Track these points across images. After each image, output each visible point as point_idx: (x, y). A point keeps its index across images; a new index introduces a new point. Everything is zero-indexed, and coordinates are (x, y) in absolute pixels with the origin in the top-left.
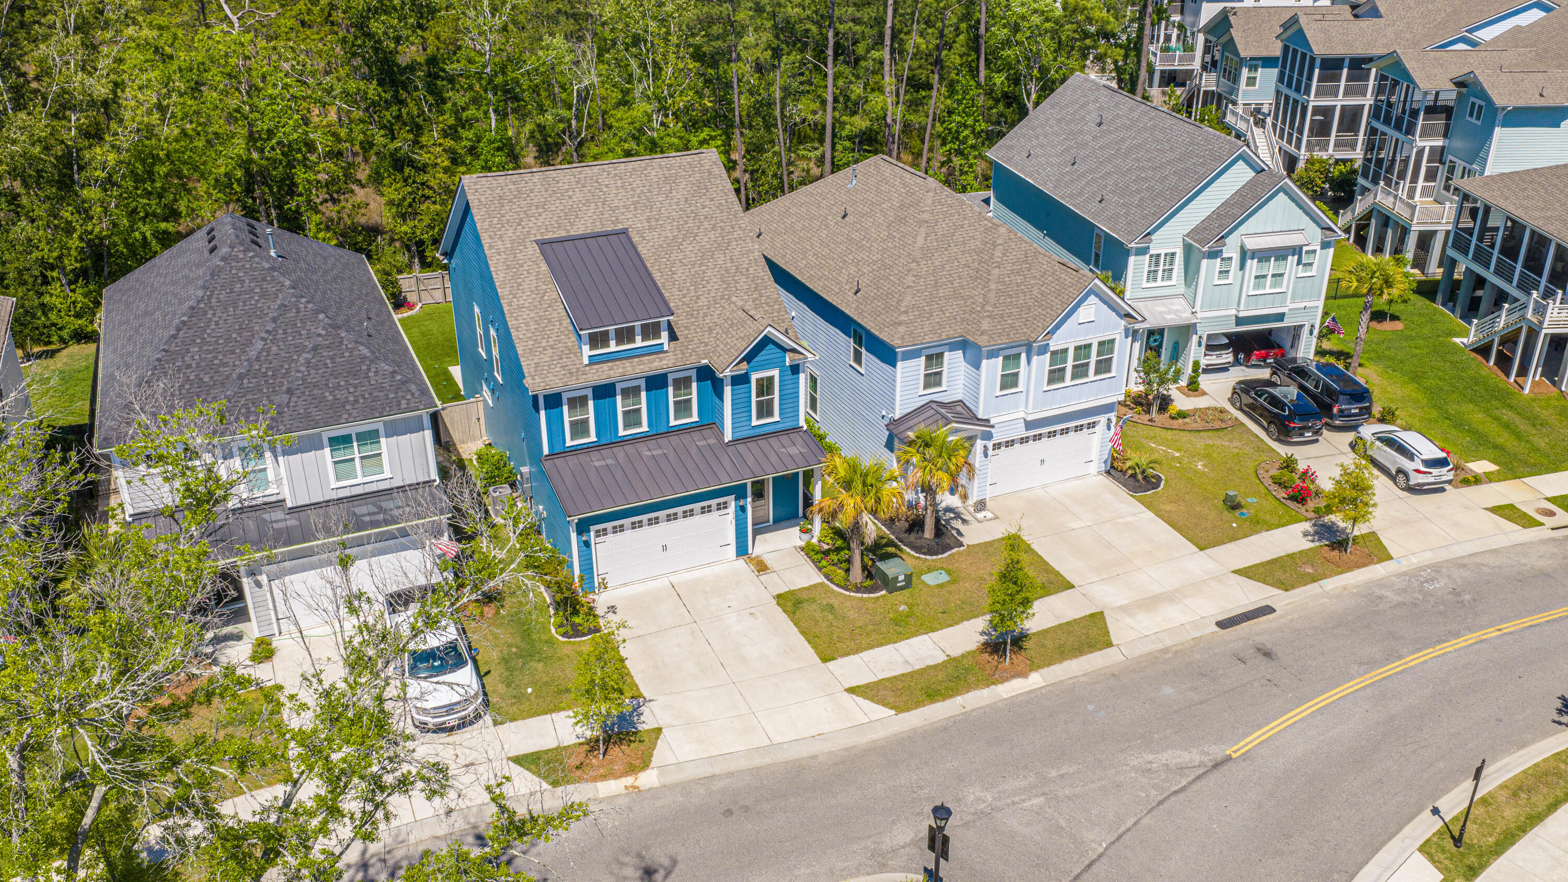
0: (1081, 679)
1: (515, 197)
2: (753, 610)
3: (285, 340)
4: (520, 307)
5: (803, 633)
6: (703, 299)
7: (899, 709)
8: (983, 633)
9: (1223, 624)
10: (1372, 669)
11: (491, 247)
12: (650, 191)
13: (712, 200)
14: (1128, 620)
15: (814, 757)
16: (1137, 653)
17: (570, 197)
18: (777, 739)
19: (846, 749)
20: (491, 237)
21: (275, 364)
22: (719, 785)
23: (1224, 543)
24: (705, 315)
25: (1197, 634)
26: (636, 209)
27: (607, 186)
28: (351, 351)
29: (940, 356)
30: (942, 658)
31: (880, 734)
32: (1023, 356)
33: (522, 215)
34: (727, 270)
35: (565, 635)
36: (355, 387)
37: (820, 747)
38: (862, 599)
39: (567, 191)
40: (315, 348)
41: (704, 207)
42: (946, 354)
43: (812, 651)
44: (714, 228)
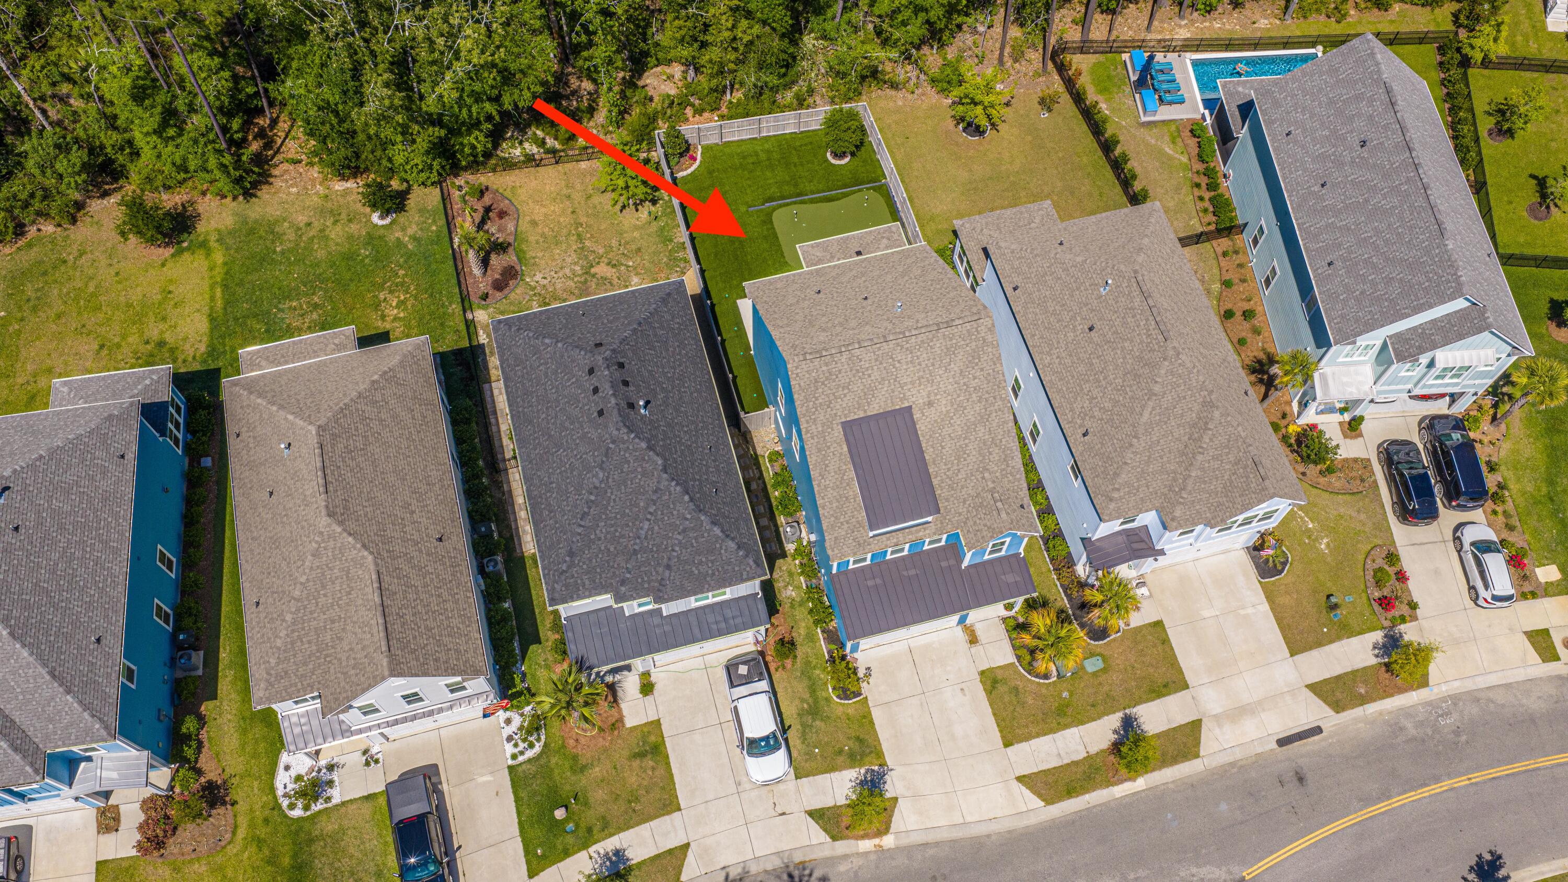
0: (1171, 786)
1: (827, 379)
2: (963, 686)
3: (662, 520)
4: (826, 487)
5: (994, 714)
6: (962, 472)
7: (1049, 801)
8: (1115, 732)
9: (1282, 742)
10: (1366, 807)
11: (807, 432)
12: (933, 365)
13: (982, 370)
14: (1217, 731)
15: (989, 836)
16: (1214, 764)
17: (869, 376)
18: (969, 819)
19: (1009, 832)
20: (807, 422)
21: (658, 541)
22: (931, 852)
23: (1311, 649)
24: (962, 487)
25: (1260, 750)
26: (920, 385)
27: (899, 362)
28: (709, 531)
30: (1082, 755)
31: (1032, 820)
33: (832, 397)
34: (984, 444)
35: (838, 697)
36: (712, 562)
37: (994, 827)
38: (1039, 684)
39: (867, 369)
40: (684, 531)
41: (975, 378)
43: (998, 734)
44: (979, 401)
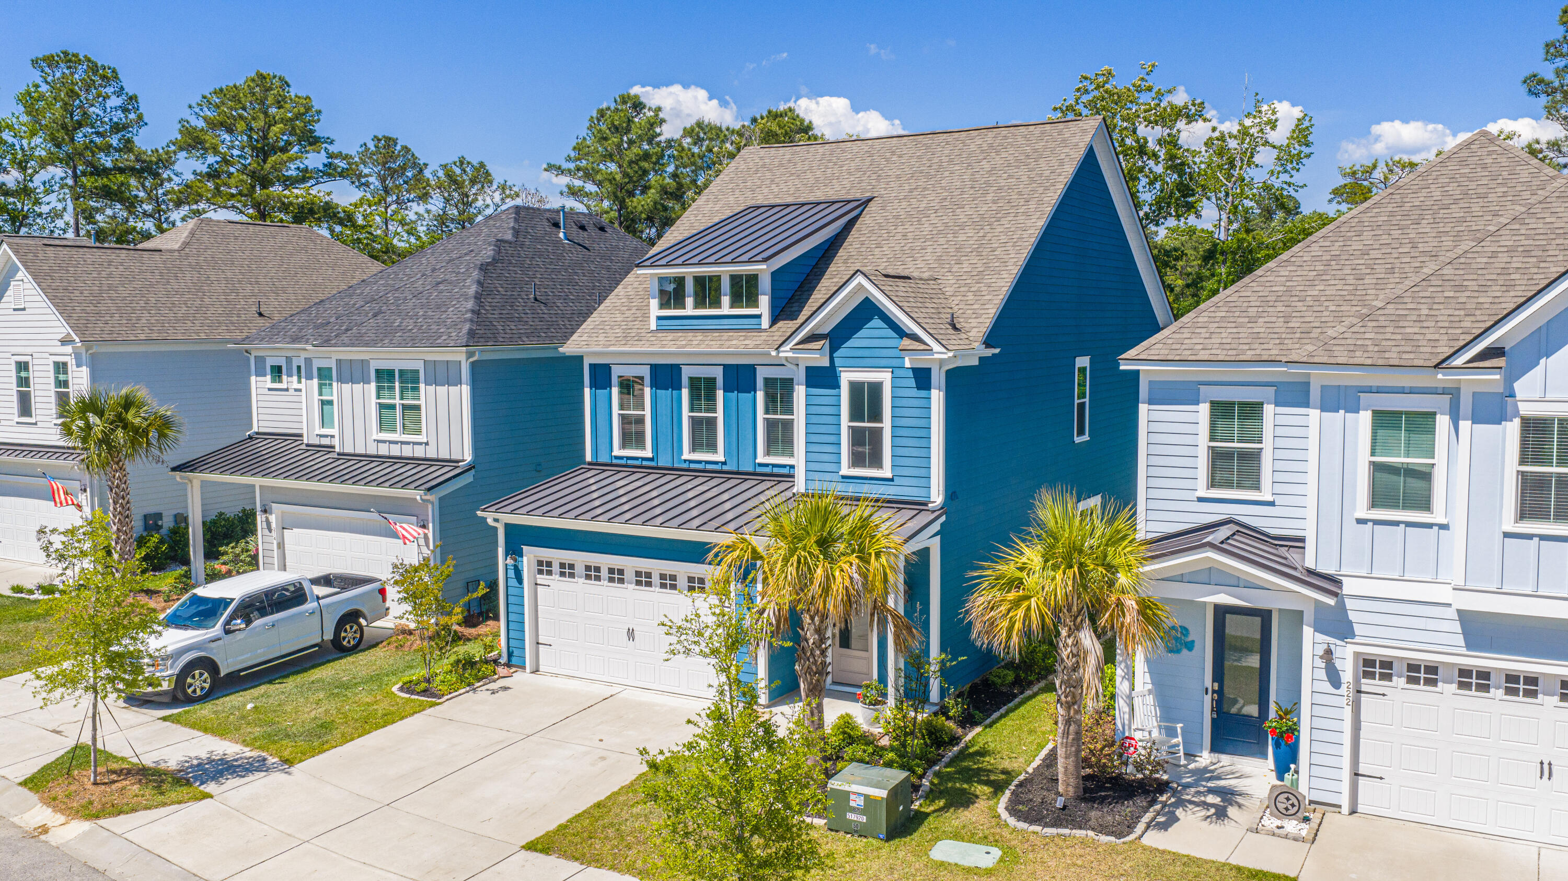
2: (613, 755)
26: (910, 178)
29: (1252, 411)
32: (1443, 422)
36: (426, 318)
42: (1269, 410)
